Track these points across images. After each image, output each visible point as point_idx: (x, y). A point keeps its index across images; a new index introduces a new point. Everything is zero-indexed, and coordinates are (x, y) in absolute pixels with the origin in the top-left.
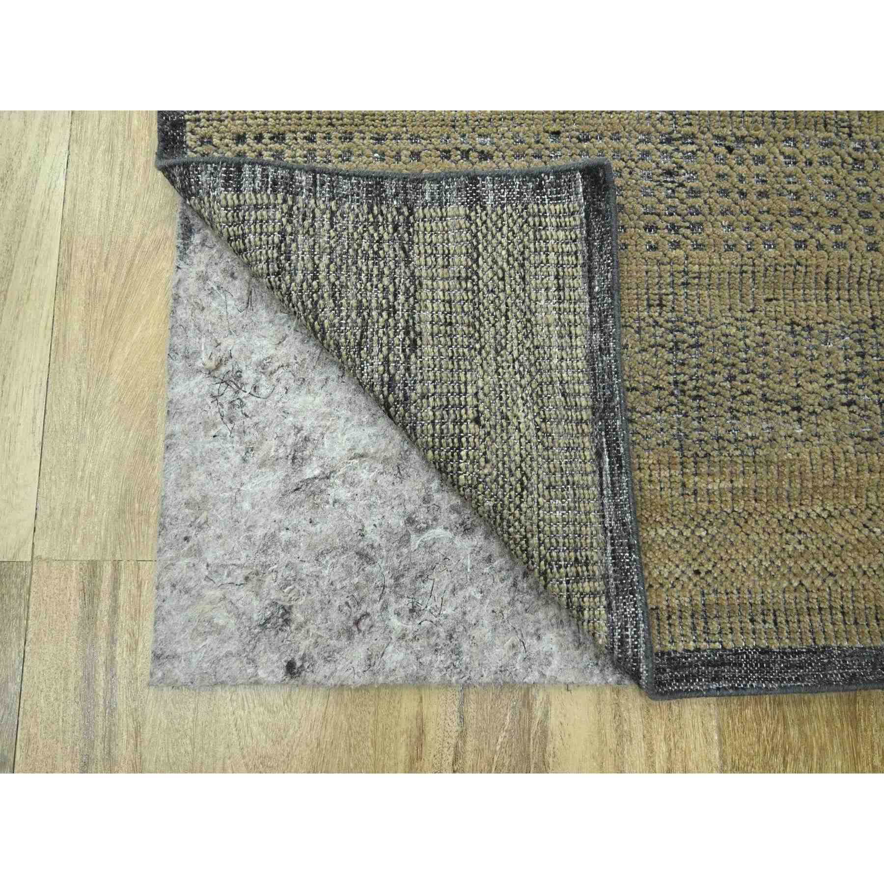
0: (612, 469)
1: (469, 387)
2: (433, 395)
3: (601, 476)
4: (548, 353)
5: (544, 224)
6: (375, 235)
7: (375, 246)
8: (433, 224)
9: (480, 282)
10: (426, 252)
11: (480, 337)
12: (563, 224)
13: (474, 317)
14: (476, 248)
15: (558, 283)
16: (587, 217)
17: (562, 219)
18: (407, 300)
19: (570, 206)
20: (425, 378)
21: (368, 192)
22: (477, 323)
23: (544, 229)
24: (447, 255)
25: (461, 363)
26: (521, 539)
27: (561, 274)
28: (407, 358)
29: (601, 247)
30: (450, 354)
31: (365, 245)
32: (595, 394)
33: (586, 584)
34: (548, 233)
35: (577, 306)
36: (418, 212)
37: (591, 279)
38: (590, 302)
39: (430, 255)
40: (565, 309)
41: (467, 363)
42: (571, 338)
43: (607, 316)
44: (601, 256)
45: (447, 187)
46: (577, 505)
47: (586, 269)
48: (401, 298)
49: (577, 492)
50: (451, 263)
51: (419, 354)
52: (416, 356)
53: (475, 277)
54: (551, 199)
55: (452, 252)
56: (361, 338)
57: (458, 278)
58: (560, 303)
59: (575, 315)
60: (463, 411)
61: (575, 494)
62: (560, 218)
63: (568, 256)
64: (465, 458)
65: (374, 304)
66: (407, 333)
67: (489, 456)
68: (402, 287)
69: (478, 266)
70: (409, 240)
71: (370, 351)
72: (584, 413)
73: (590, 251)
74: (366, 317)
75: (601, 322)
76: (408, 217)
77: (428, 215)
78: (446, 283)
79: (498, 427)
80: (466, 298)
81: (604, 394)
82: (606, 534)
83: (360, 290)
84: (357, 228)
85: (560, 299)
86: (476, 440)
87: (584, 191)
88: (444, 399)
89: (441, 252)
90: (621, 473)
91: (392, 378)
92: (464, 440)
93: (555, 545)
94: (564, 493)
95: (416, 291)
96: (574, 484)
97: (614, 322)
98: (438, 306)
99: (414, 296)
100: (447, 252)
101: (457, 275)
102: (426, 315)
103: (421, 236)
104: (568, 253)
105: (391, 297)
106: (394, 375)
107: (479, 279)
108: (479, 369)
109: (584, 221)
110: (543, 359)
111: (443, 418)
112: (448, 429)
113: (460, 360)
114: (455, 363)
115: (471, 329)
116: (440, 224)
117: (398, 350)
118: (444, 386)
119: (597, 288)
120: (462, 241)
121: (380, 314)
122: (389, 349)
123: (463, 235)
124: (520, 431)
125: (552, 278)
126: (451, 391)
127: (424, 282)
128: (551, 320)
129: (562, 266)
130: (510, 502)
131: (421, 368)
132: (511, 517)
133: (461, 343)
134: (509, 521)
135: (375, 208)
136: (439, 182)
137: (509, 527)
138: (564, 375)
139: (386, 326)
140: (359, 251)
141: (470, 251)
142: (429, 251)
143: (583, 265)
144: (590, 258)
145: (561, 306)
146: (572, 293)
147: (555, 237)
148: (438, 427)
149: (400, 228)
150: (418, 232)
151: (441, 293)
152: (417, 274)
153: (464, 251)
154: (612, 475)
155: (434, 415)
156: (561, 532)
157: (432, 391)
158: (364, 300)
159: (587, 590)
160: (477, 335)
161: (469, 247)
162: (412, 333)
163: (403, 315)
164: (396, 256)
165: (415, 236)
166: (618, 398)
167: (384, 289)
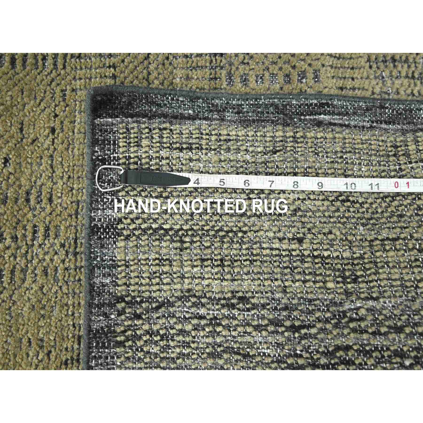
0: (329, 113)
1: (274, 246)
2: (282, 281)
3: (335, 124)
4: (241, 164)
5: (136, 159)
6: (145, 338)
7: (155, 339)
8: (132, 275)
9: (185, 228)
10: (158, 284)
11: (232, 231)
12: (136, 140)
13: (215, 236)
14: (155, 231)
15: (186, 149)
16: (132, 116)
17: (132, 140)
18: (203, 305)
19: (121, 131)
20: (269, 289)
21: (104, 347)
22: (221, 234)
23: (140, 160)
24: (160, 261)
25: (255, 252)
26: (385, 202)
27: (178, 145)
28: (254, 307)
29: (158, 105)
30: (248, 263)
31: (156, 349)
32: (273, 122)
33: (410, 148)
34: (144, 156)
35: (204, 132)
36: (121, 290)
37: (182, 118)
38: (200, 119)
39: (161, 279)
40: (207, 144)
41: (255, 246)
42: (230, 140)
43: (213, 104)
44: (165, 105)
45: (98, 259)
46: (357, 151)
47: (174, 121)
48: (202, 311)
49: (348, 150)
50: (167, 257)
51: (250, 294)
52: (253, 297)
53: (180, 233)
54: (114, 150)
55: (157, 256)
56: (239, 354)
57: (181, 250)
58: (202, 149)
59: (212, 135)
60: (294, 253)
61: (350, 152)
62: (130, 143)
63: (163, 137)
64: (329, 253)
65: (210, 340)
66: (233, 306)
67: (326, 230)
68: (193, 310)
69: (171, 229)
70: (148, 301)
71: (250, 345)
72: (288, 135)
73: (160, 116)
74: (222, 348)
75: (216, 111)
76: (127, 303)
77: (124, 280)
78: (185, 264)
79: (303, 220)
80: (198, 244)
81: (273, 113)
82: (375, 127)
83: (198, 354)
84: (140, 358)
85: (198, 148)
86: (315, 242)
87: (112, 118)
88: (286, 271)
89: (157, 268)
90: (332, 104)
91: (271, 322)
92: (316, 253)
93: (386, 173)
94: (349, 162)
95: (195, 296)
96: (342, 152)
97: (217, 98)
98: (207, 273)
99: (199, 298)
100: (157, 261)
101: (178, 251)
102: (216, 285)
103: (143, 288)
104: (161, 137)
105: (203, 322)
106: (269, 320)
107: (182, 229)
108: (259, 234)
109: (135, 119)
110: (246, 169)
111: (300, 273)
112: (308, 268)
113: (252, 253)
114: (255, 258)
115: (225, 240)
116: (132, 268)
117: (248, 315)
118: (275, 271)
119: (190, 112)
120: (148, 245)
121: (218, 334)
122: (248, 324)
123: (143, 243)
124: (305, 199)
125: (181, 154)
126: (278, 264)
127: (186, 287)
128: (216, 158)
129: (171, 144)
130: (358, 212)
131: (262, 293)
132: (370, 211)
133: (238, 251)
134: (373, 213)
135: (118, 339)
136: (94, 268)
137: (377, 212)
138: (259, 150)
139: (228, 327)
140: (162, 355)
141: (157, 237)
142: (157, 280)
143: (171, 123)
144: (165, 116)
145: (204, 147)
146: (194, 136)
147: (147, 149)
148: (307, 277)
149: (138, 312)
150: (139, 292)
151: (195, 269)
152: (179, 294)
153: (157, 243)
154: (333, 114)
155: (298, 281)
156: (377, 168)
157: (280, 282)
158: (207, 350)
159: (414, 147)
160: (230, 235)
161: (154, 238)
162: (232, 301)
163: (217, 310)
164: (164, 316)
165: (144, 295)
166: (276, 100)
167: (195, 329)
